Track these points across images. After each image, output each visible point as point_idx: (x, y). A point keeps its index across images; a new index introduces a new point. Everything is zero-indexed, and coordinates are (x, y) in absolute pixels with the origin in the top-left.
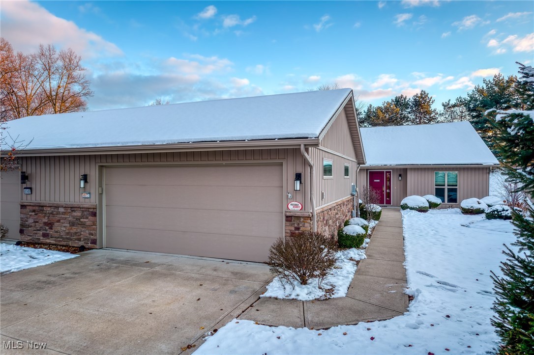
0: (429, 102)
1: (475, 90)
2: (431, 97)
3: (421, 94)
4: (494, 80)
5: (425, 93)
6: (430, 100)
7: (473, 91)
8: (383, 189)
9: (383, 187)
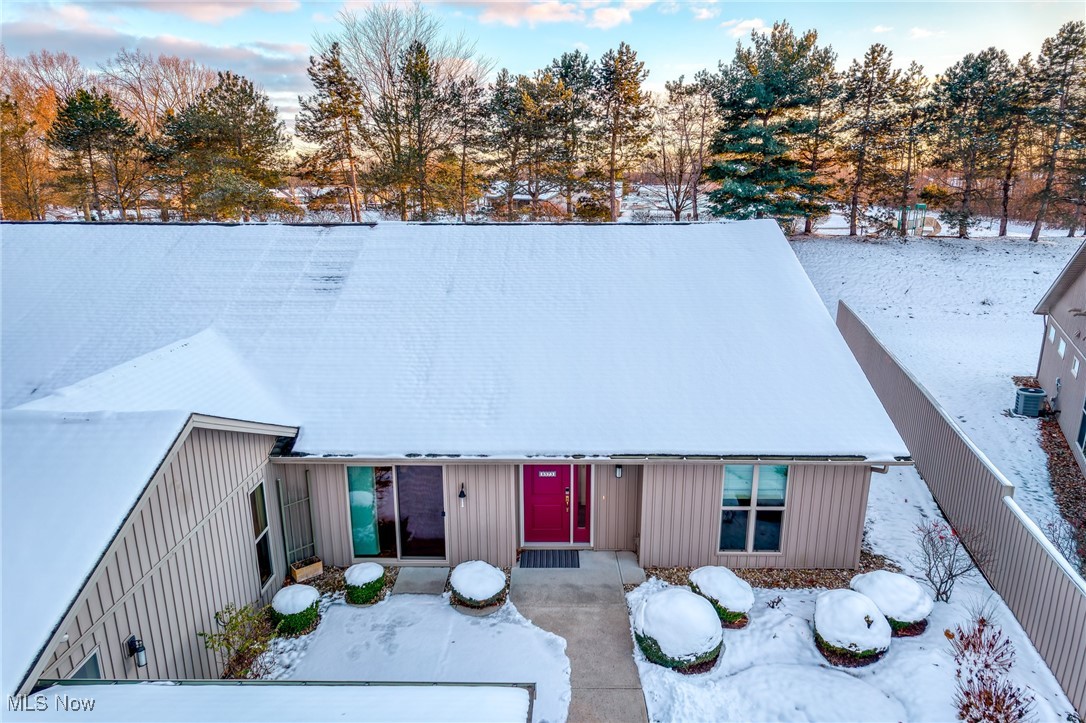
0: (636, 74)
2: (642, 64)
3: (621, 52)
4: (773, 35)
5: (628, 51)
6: (639, 71)
8: (567, 497)
9: (567, 493)
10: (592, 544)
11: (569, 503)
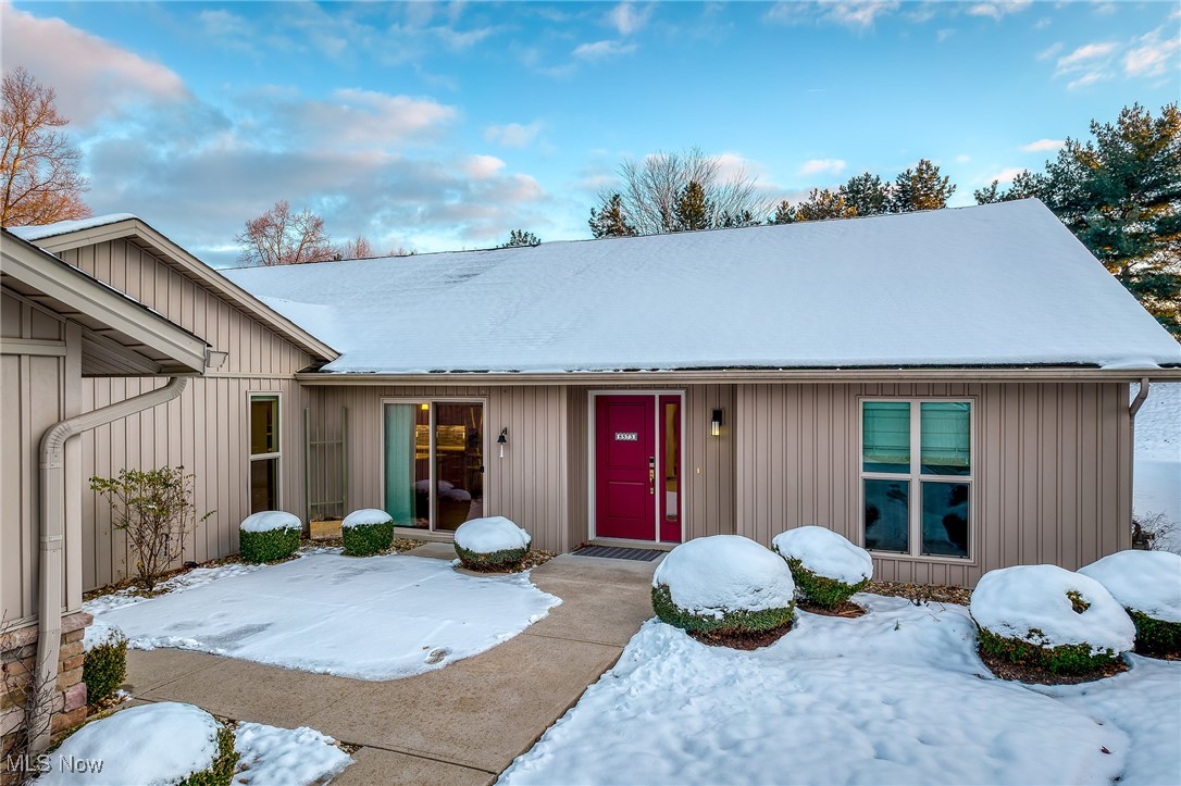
0: (940, 191)
1: (1066, 149)
2: (947, 178)
3: (920, 171)
4: (1121, 122)
5: (929, 167)
6: (943, 187)
7: (1062, 152)
8: (652, 471)
9: (651, 465)
11: (654, 480)
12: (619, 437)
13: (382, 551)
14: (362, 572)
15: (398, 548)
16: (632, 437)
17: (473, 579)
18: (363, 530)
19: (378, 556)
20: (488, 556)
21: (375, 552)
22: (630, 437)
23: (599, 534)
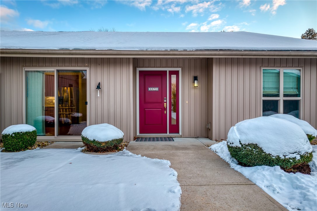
8: (165, 104)
9: (165, 101)
10: (180, 133)
11: (167, 107)
12: (150, 89)
13: (30, 148)
14: (22, 159)
15: (39, 146)
16: (156, 89)
17: (101, 156)
18: (18, 135)
19: (28, 150)
20: (106, 143)
21: (25, 148)
22: (155, 89)
23: (140, 132)
